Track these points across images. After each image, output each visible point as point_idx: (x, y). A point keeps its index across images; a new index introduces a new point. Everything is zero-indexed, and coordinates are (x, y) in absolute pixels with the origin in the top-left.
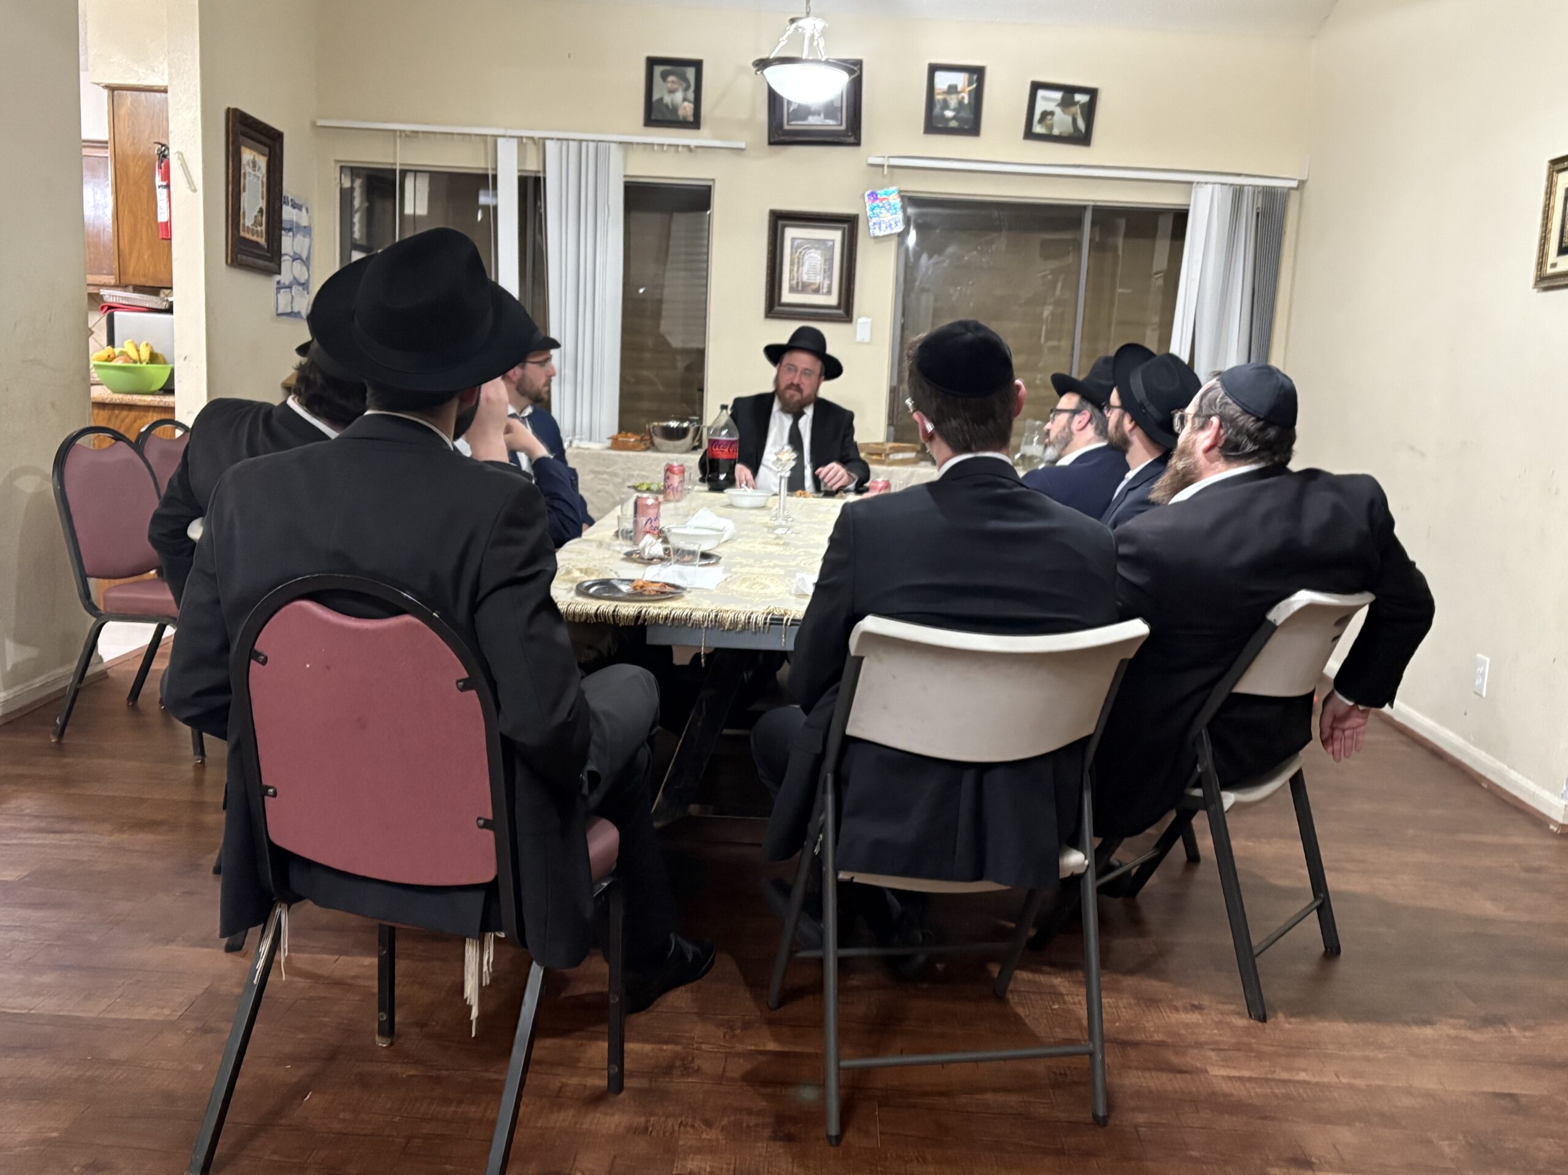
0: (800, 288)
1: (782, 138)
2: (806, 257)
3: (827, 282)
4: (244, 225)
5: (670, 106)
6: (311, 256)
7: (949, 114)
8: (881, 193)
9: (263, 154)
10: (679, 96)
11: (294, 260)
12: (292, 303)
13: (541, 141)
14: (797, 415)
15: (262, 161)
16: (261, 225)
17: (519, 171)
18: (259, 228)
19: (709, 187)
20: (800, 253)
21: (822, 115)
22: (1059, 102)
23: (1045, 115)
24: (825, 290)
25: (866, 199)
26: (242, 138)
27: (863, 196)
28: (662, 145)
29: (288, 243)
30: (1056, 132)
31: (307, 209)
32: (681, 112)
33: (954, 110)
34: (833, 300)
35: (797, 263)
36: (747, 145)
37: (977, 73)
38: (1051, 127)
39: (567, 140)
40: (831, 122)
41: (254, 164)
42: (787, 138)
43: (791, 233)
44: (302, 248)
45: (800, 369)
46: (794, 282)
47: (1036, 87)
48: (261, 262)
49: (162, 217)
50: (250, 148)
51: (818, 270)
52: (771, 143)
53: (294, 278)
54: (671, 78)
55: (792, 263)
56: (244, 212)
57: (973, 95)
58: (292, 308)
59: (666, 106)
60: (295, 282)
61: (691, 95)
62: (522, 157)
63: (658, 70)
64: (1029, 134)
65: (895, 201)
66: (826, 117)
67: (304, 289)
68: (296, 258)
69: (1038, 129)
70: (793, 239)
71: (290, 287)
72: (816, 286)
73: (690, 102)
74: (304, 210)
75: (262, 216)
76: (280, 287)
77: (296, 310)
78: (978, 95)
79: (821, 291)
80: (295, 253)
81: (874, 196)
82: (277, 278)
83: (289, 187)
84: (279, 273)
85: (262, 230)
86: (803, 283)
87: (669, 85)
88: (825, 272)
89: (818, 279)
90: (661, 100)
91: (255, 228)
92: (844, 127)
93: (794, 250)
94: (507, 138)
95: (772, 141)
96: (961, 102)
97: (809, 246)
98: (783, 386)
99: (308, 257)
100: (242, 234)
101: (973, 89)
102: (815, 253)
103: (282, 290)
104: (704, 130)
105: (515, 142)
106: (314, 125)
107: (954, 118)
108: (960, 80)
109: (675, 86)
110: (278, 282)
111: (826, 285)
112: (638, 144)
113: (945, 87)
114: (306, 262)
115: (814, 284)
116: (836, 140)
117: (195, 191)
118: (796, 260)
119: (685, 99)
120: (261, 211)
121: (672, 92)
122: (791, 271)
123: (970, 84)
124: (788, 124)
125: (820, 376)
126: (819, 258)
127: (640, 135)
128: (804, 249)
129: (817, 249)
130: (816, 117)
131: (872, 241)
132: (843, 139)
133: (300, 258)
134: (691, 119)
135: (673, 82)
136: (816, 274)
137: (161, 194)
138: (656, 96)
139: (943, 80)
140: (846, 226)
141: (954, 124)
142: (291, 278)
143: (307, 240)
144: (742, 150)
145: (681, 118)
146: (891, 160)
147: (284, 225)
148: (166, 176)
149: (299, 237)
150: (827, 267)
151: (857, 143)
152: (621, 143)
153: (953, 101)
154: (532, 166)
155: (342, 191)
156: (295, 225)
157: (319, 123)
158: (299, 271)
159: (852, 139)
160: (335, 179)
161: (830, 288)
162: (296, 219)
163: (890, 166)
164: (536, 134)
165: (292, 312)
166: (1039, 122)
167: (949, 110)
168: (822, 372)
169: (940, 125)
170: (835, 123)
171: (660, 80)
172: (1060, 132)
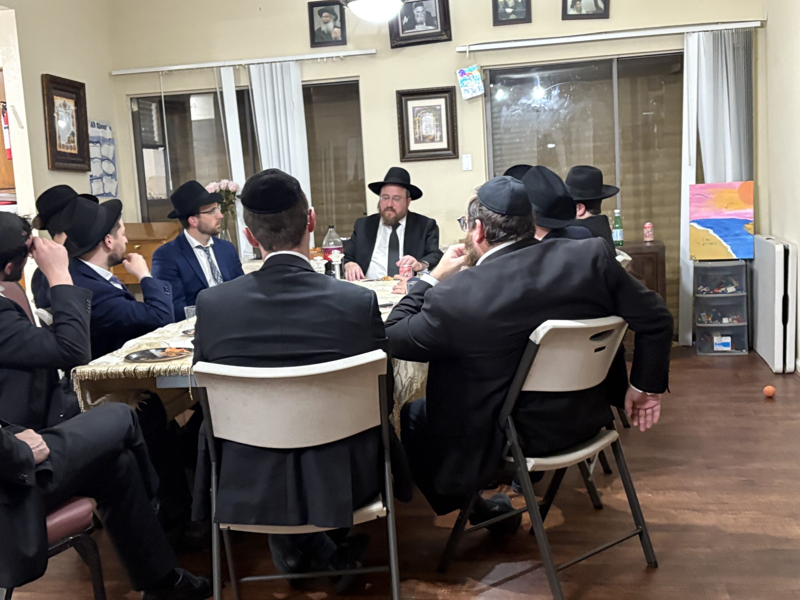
0: (422, 139)
1: (400, 43)
2: (423, 119)
3: (439, 134)
4: (60, 144)
5: (326, 32)
6: (116, 157)
7: (509, 10)
8: (466, 70)
9: (72, 98)
10: (331, 25)
11: (102, 160)
12: (103, 187)
13: (246, 66)
14: (395, 226)
15: (71, 104)
16: (73, 142)
17: (236, 87)
18: (72, 144)
19: (358, 81)
20: (419, 116)
21: (425, 24)
23: (575, 1)
24: (438, 139)
25: (458, 75)
26: (54, 91)
27: (455, 73)
28: (323, 58)
29: (94, 151)
30: (584, 12)
31: (110, 128)
32: (333, 35)
33: (512, 8)
34: (444, 145)
35: (417, 123)
36: (377, 50)
38: (580, 10)
39: (263, 63)
40: (431, 28)
41: (65, 105)
42: (403, 43)
43: (412, 104)
44: (109, 153)
45: (391, 196)
46: (417, 136)
48: (74, 165)
49: (7, 147)
50: (61, 96)
51: (432, 126)
52: (393, 47)
53: (104, 171)
54: (325, 14)
55: (415, 123)
56: (59, 137)
58: (104, 191)
59: (323, 32)
60: (104, 174)
61: (338, 23)
62: (237, 78)
63: (316, 10)
64: (565, 16)
65: (477, 74)
66: (427, 25)
67: (112, 178)
68: (103, 159)
70: (414, 108)
71: (101, 178)
72: (432, 136)
73: (338, 27)
74: (108, 128)
75: (74, 136)
76: (92, 179)
77: (107, 191)
79: (436, 140)
80: (102, 156)
81: (463, 73)
82: (90, 173)
83: (92, 115)
84: (89, 170)
85: (74, 146)
86: (423, 136)
87: (324, 19)
88: (436, 126)
89: (433, 132)
90: (320, 29)
91: (69, 145)
92: (439, 30)
93: (415, 115)
94: (227, 67)
95: (393, 45)
96: (516, 2)
97: (424, 111)
98: (383, 209)
99: (114, 157)
100: (59, 149)
102: (429, 115)
103: (94, 181)
104: (349, 45)
105: (232, 68)
106: (110, 75)
107: (513, 13)
110: (91, 176)
111: (438, 136)
112: (307, 60)
114: (113, 161)
115: (430, 136)
116: (435, 39)
117: (22, 128)
118: (417, 122)
119: (335, 27)
120: (73, 134)
121: (326, 23)
122: (415, 128)
124: (403, 33)
125: (407, 197)
126: (432, 118)
127: (308, 54)
128: (422, 114)
129: (430, 112)
130: (420, 26)
131: (467, 102)
132: (439, 38)
133: (108, 159)
134: (340, 39)
135: (326, 16)
136: (431, 128)
137: (5, 132)
138: (316, 28)
140: (447, 95)
141: (513, 17)
142: (102, 172)
143: (112, 148)
144: (375, 54)
145: (334, 40)
146: (471, 47)
147: (90, 139)
148: (7, 122)
149: (105, 146)
150: (438, 124)
151: (450, 39)
152: (297, 60)
153: (511, 1)
154: (244, 83)
155: (133, 113)
156: (101, 139)
157: (114, 73)
158: (107, 167)
159: (445, 37)
160: (128, 106)
161: (441, 137)
162: (101, 135)
163: (470, 51)
164: (243, 62)
165: (104, 193)
166: (572, 7)
167: (509, 8)
168: (409, 195)
169: (504, 19)
170: (433, 28)
171: (319, 16)
172: (587, 12)
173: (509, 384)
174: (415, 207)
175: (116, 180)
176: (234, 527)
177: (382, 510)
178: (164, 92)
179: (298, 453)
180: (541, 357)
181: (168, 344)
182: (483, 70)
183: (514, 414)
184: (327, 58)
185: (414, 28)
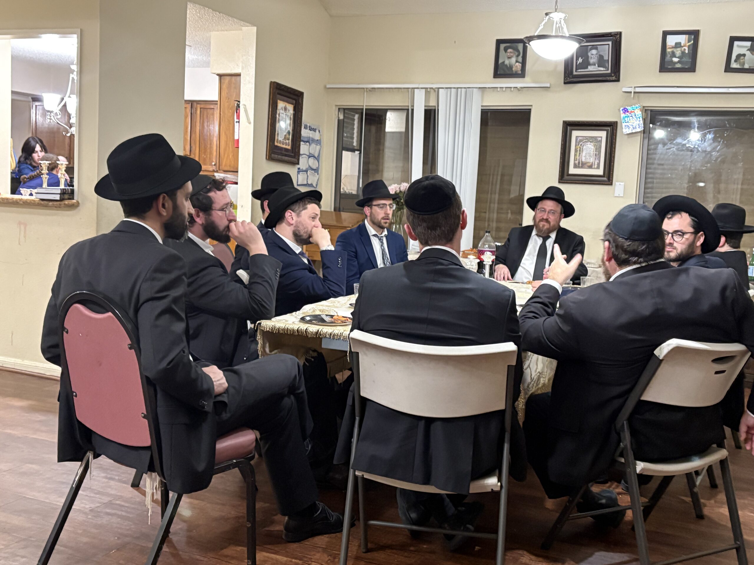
0: (580, 165)
1: (572, 80)
2: (584, 147)
3: (597, 161)
4: (278, 139)
5: (508, 66)
6: (320, 155)
7: (675, 60)
8: (630, 109)
9: (292, 104)
10: (513, 60)
11: (309, 157)
12: (307, 179)
13: (436, 90)
14: (546, 238)
15: (290, 108)
16: (289, 139)
17: (425, 106)
18: (287, 141)
19: (530, 109)
20: (581, 145)
21: (597, 65)
22: (749, 48)
23: (739, 56)
24: (596, 166)
25: (622, 112)
26: (278, 96)
27: (619, 110)
28: (503, 88)
29: (304, 148)
30: (746, 66)
31: (319, 131)
32: (514, 69)
33: (678, 58)
34: (600, 172)
35: (579, 151)
36: (550, 84)
37: (694, 35)
38: (744, 64)
39: (451, 88)
40: (602, 69)
41: (285, 109)
42: (575, 80)
43: (575, 134)
44: (315, 151)
45: (547, 210)
46: (577, 162)
47: (733, 39)
48: (286, 158)
49: (236, 137)
50: (283, 101)
51: (592, 155)
52: (565, 83)
53: (309, 166)
54: (509, 50)
55: (576, 151)
56: (278, 134)
57: (691, 48)
58: (307, 182)
59: (506, 65)
60: (309, 168)
61: (520, 59)
62: (427, 99)
63: (502, 46)
64: (728, 69)
65: (638, 113)
66: (598, 67)
67: (315, 172)
68: (310, 156)
69: (734, 65)
70: (577, 137)
71: (306, 171)
72: (591, 163)
73: (519, 62)
74: (317, 131)
75: (289, 135)
76: (299, 171)
77: (309, 183)
78: (694, 48)
79: (593, 167)
80: (310, 153)
81: (625, 111)
82: (298, 166)
83: (306, 119)
84: (298, 164)
85: (289, 142)
86: (582, 162)
87: (509, 54)
88: (596, 155)
89: (592, 160)
90: (504, 62)
91: (285, 141)
92: (609, 71)
93: (577, 143)
94: (420, 89)
95: (566, 81)
96: (683, 53)
97: (586, 140)
98: (537, 220)
100: (276, 144)
101: (691, 44)
102: (590, 144)
103: (301, 173)
104: (527, 78)
105: (424, 90)
106: (325, 87)
107: (679, 62)
108: (682, 39)
109: (512, 54)
110: (299, 169)
111: (596, 163)
112: (489, 88)
113: (673, 44)
115: (589, 162)
116: (604, 79)
117: (250, 123)
118: (578, 149)
119: (517, 62)
120: (289, 133)
121: (509, 58)
122: (575, 155)
123: (689, 41)
124: (576, 71)
125: (561, 214)
126: (593, 147)
127: (490, 83)
128: (583, 143)
129: (591, 142)
130: (593, 67)
131: (626, 136)
132: (608, 78)
133: (314, 157)
134: (520, 72)
135: (511, 52)
136: (590, 156)
137: (236, 125)
138: (500, 61)
139: (671, 40)
140: (609, 128)
141: (679, 66)
142: (307, 166)
143: (318, 147)
144: (549, 87)
145: (514, 73)
146: (636, 88)
147: (302, 139)
148: (238, 117)
149: (313, 145)
150: (597, 153)
151: (618, 80)
152: (480, 88)
153: (678, 52)
154: (432, 103)
155: (339, 121)
156: (311, 139)
157: (328, 86)
158: (312, 163)
159: (614, 78)
160: (335, 115)
161: (599, 164)
162: (311, 136)
163: (634, 92)
164: (434, 86)
165: (307, 184)
166: (735, 61)
167: (676, 57)
168: (563, 212)
169: (670, 67)
170: (604, 69)
171: (504, 52)
172: (750, 67)
173: (629, 391)
174: (566, 223)
175: (318, 174)
176: (367, 476)
177: (497, 485)
178: (366, 106)
179: (430, 421)
180: (663, 371)
181: (337, 313)
182: (645, 110)
183: (630, 420)
184: (506, 88)
185: (587, 68)
